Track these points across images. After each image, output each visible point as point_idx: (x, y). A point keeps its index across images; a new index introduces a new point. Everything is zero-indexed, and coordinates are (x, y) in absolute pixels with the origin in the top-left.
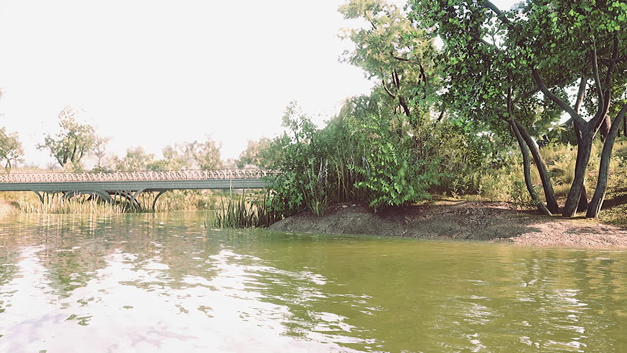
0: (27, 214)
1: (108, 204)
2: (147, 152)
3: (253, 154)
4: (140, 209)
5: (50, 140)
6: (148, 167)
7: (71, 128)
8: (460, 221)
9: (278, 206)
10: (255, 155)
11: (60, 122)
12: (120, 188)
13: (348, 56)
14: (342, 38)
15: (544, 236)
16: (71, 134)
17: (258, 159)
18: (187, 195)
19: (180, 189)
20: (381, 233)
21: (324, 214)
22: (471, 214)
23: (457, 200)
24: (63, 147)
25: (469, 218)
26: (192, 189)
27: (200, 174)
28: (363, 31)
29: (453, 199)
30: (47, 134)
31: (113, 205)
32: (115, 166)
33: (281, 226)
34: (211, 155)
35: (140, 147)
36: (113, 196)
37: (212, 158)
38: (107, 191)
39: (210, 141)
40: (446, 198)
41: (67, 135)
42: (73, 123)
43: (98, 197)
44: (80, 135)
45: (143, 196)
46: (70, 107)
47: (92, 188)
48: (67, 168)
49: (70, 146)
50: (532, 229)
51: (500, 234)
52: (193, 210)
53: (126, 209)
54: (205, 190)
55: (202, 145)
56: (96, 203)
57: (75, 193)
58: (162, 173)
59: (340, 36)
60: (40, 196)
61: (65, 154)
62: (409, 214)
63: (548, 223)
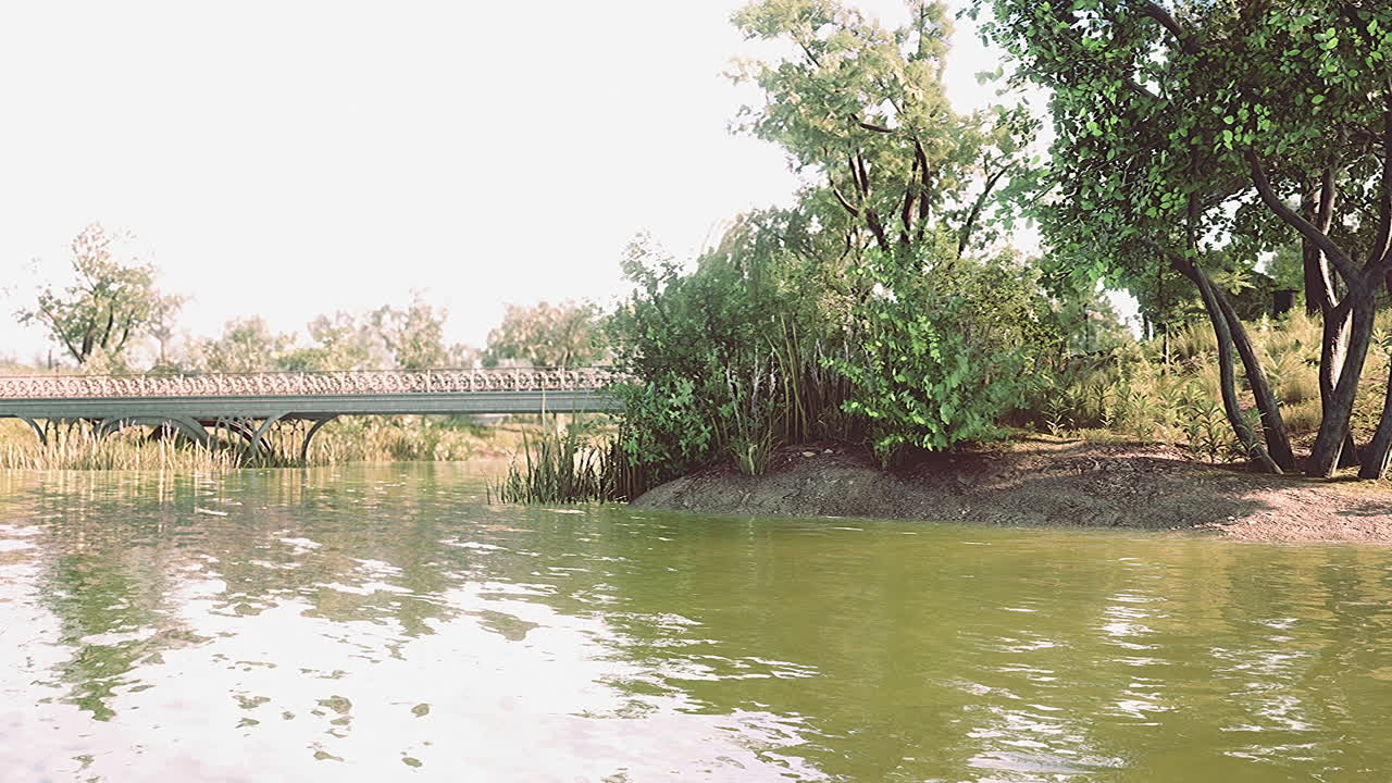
0: (9, 470)
1: (202, 448)
2: (272, 330)
3: (520, 337)
4: (274, 460)
5: (49, 303)
6: (281, 363)
7: (101, 275)
8: (1087, 486)
9: (651, 453)
10: (523, 338)
11: (76, 260)
12: (226, 410)
13: (749, 120)
14: (737, 79)
15: (1290, 520)
16: (101, 287)
17: (530, 348)
18: (370, 427)
19: (355, 414)
20: (911, 514)
21: (765, 471)
22: (1104, 470)
23: (1060, 439)
24: (83, 319)
25: (1106, 480)
26: (379, 413)
27: (399, 382)
28: (786, 66)
29: (1052, 438)
30: (45, 287)
31: (212, 451)
32: (206, 363)
33: (666, 497)
34: (423, 336)
35: (258, 321)
36: (211, 430)
37: (426, 344)
38: (194, 418)
39: (418, 306)
40: (1036, 436)
41: (92, 289)
42: (106, 262)
43: (177, 432)
44: (122, 289)
45: (279, 428)
46: (98, 225)
47: (162, 411)
48: (93, 366)
49: (98, 315)
50: (1255, 505)
51: (1189, 515)
52: (384, 461)
53: (243, 459)
54: (411, 416)
55: (402, 313)
56: (173, 443)
57: (121, 422)
58: (312, 378)
59: (731, 74)
60: (40, 431)
61: (84, 334)
62: (963, 470)
63: (1285, 491)
